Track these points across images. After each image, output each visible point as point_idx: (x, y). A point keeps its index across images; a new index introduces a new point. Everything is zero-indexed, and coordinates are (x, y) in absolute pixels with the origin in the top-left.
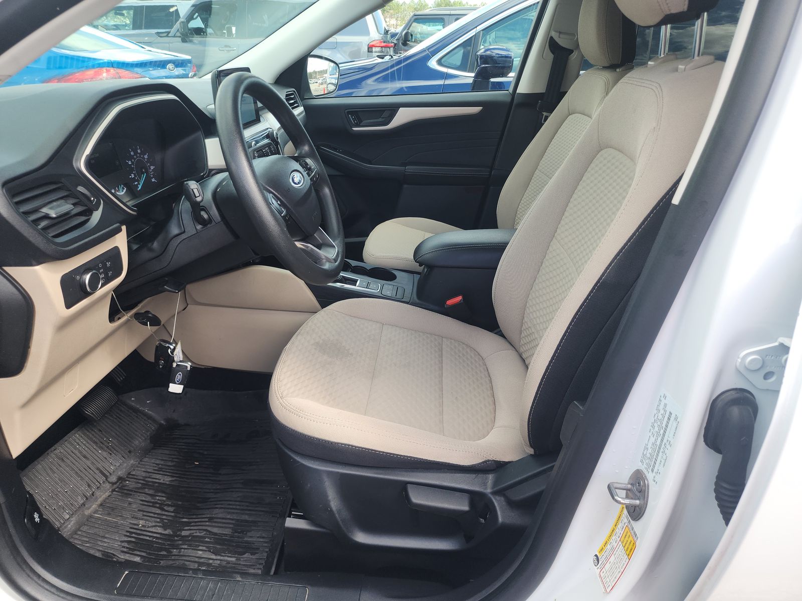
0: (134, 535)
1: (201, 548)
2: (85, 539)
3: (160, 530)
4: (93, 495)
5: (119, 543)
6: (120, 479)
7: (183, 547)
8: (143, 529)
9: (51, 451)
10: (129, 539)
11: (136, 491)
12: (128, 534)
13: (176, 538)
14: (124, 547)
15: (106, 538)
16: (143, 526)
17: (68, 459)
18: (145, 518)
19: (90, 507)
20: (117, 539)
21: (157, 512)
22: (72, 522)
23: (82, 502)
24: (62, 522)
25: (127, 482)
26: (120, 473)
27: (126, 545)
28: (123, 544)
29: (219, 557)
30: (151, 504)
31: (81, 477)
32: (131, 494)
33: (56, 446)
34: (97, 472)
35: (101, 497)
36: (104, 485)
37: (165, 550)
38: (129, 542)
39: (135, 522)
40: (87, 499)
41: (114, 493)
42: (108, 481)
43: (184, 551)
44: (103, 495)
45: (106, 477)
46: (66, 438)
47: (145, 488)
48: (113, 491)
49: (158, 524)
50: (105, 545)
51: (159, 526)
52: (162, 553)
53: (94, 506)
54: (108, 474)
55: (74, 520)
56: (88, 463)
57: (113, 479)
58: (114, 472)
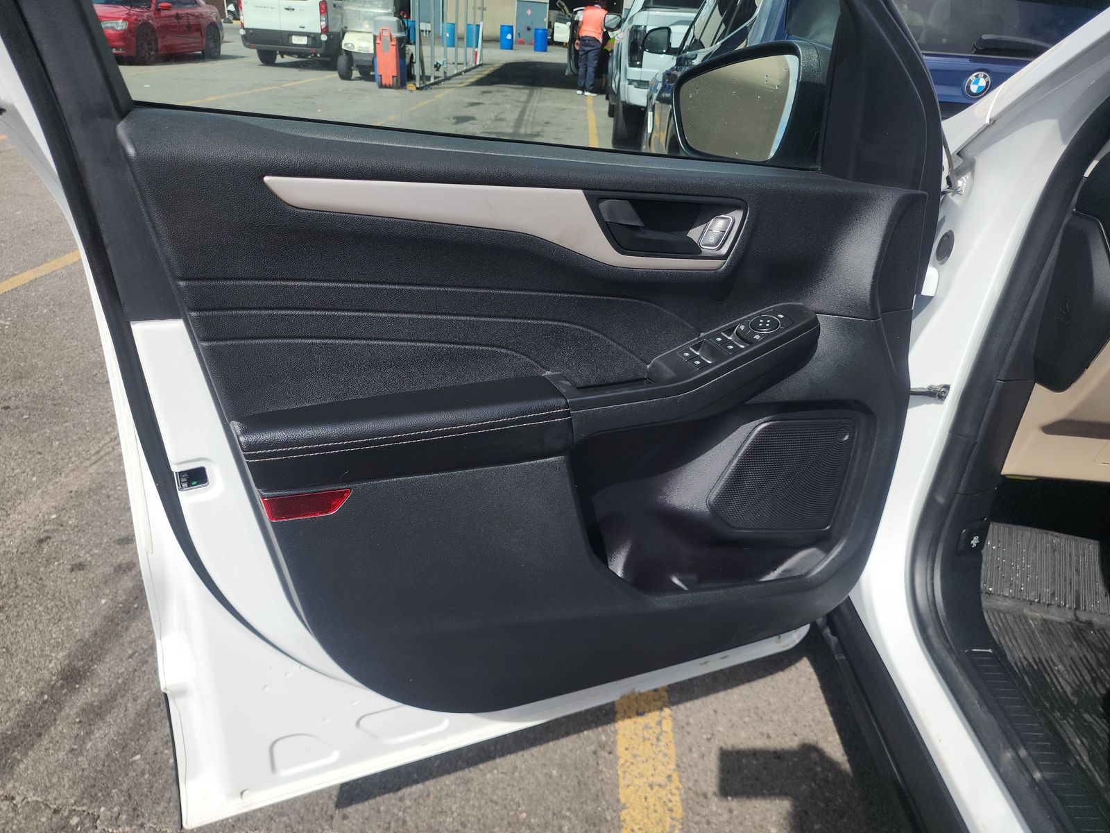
0: (1040, 666)
1: (1084, 739)
2: (1000, 623)
3: (1068, 690)
4: (1048, 605)
5: (1021, 656)
6: (1090, 624)
7: (1070, 720)
8: (1056, 672)
9: (1052, 535)
10: (1033, 663)
11: (1090, 645)
12: (1037, 660)
13: (1073, 710)
14: (1021, 662)
15: (1016, 641)
16: (1058, 671)
17: (1060, 555)
18: (1069, 669)
19: (1034, 611)
20: (1024, 652)
21: (1086, 678)
22: (1006, 603)
23: (1032, 599)
24: (998, 593)
25: (1092, 632)
26: (1095, 620)
27: (1025, 663)
28: (1023, 660)
29: (1090, 765)
30: (1089, 668)
31: (1054, 580)
32: (1082, 642)
33: (1061, 535)
34: (1074, 594)
35: (1053, 615)
36: (1067, 612)
37: (1052, 704)
38: (1029, 664)
39: (1055, 661)
40: (1039, 602)
41: (1068, 625)
42: (1075, 612)
43: (1065, 723)
44: (1055, 616)
45: (1078, 608)
46: (1078, 538)
47: (1102, 652)
48: (1071, 624)
49: (1074, 685)
50: (1010, 644)
51: (1072, 687)
52: (1045, 703)
53: (1038, 614)
54: (1082, 607)
55: (1008, 603)
56: (1075, 578)
57: (1083, 617)
58: (1091, 611)
